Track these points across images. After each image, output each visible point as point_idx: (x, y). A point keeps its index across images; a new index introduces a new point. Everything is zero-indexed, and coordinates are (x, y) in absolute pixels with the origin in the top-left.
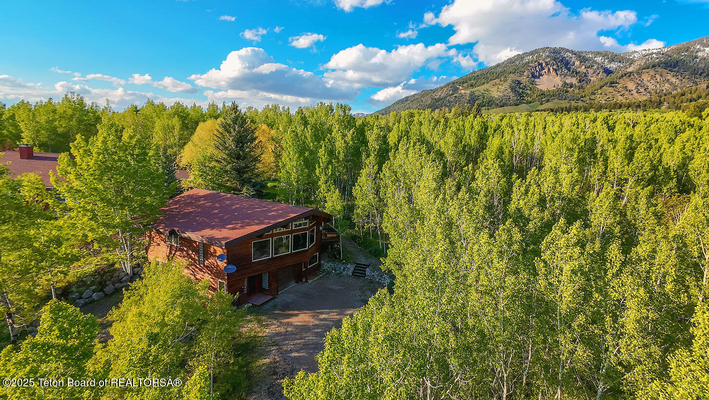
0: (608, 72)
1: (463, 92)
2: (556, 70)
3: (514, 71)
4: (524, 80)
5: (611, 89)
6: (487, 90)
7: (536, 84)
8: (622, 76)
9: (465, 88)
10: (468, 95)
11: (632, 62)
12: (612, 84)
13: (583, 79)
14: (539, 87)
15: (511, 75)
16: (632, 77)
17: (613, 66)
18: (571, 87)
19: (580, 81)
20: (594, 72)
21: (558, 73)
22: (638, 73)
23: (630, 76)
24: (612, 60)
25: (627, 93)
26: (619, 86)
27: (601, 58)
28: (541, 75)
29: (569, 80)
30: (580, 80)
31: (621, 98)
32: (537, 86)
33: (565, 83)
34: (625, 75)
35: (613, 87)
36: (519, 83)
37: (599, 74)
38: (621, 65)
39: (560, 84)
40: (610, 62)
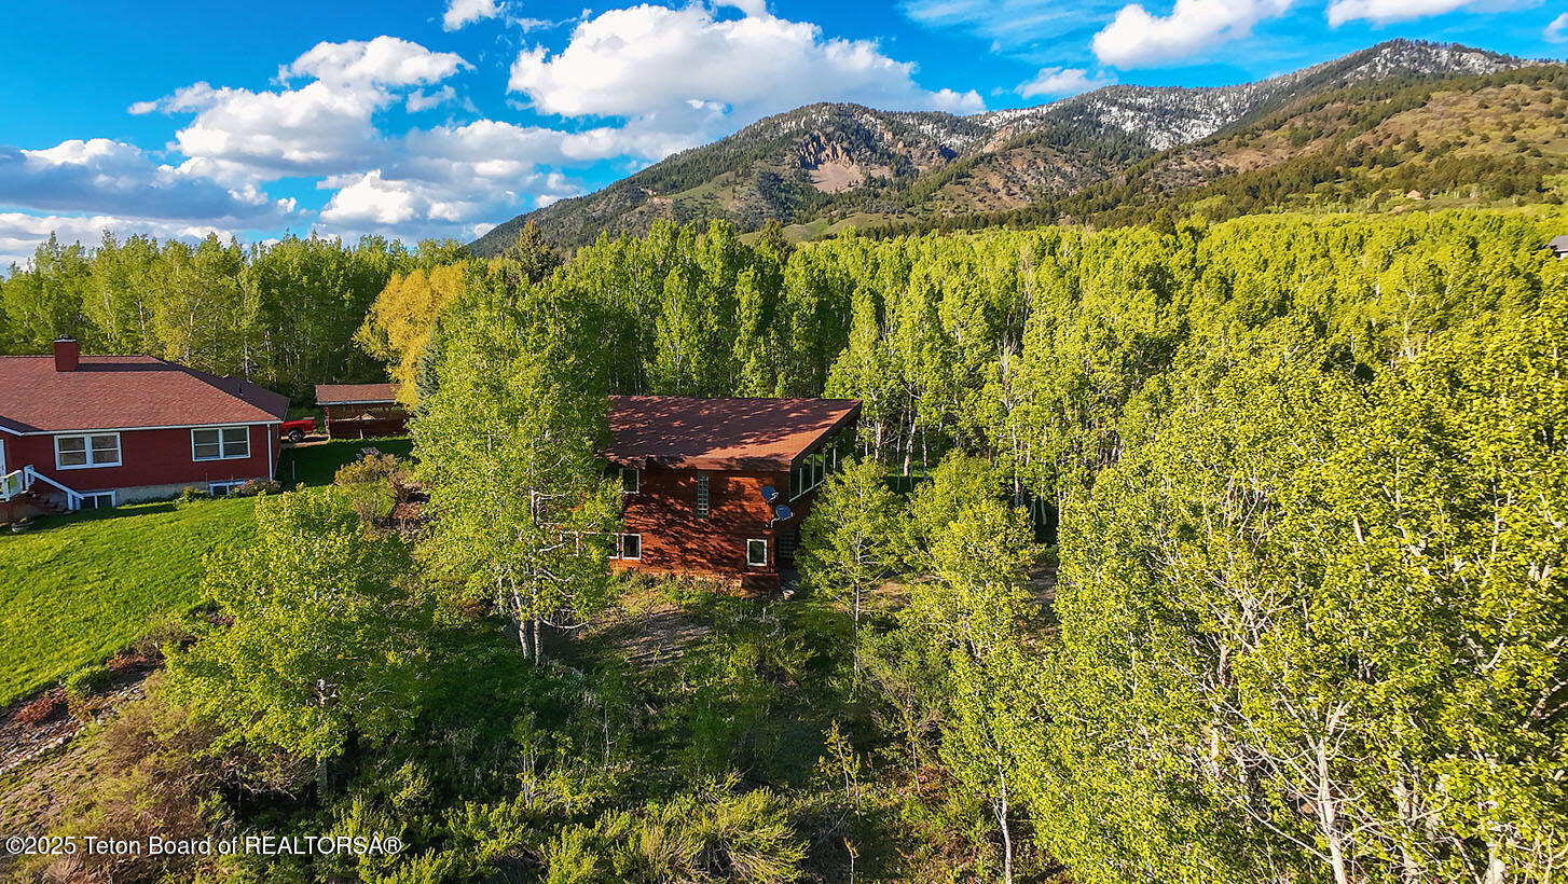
0: (949, 154)
1: (656, 200)
2: (847, 151)
3: (763, 153)
4: (786, 171)
5: (960, 189)
6: (711, 196)
7: (812, 182)
8: (976, 163)
9: (662, 193)
10: (669, 208)
11: (989, 133)
12: (961, 177)
13: (904, 168)
14: (820, 188)
15: (758, 163)
16: (995, 163)
17: (956, 142)
18: (883, 186)
19: (898, 174)
20: (922, 155)
21: (854, 157)
22: (1004, 156)
23: (990, 162)
24: (952, 132)
25: (989, 195)
26: (973, 182)
27: (930, 126)
28: (819, 162)
29: (876, 173)
30: (898, 171)
31: (981, 205)
32: (815, 185)
33: (870, 177)
34: (982, 159)
35: (963, 184)
36: (777, 179)
37: (932, 158)
38: (971, 141)
39: (861, 179)
40: (950, 134)
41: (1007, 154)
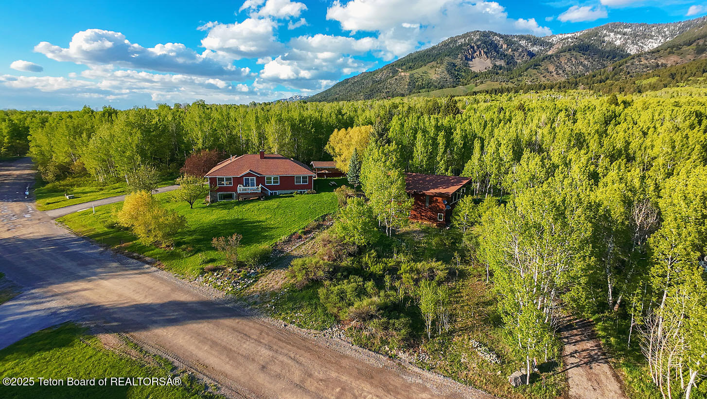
0: (531, 55)
1: (403, 74)
2: (486, 53)
3: (449, 54)
4: (458, 62)
5: (535, 71)
6: (426, 73)
7: (469, 67)
8: (544, 59)
9: (405, 71)
10: (408, 77)
11: (551, 45)
12: (536, 66)
13: (510, 61)
14: (473, 69)
15: (447, 58)
16: (552, 60)
17: (535, 49)
18: (500, 69)
19: (508, 64)
20: (520, 55)
21: (489, 56)
22: (557, 56)
23: (550, 59)
25: (548, 74)
26: (541, 68)
27: (524, 41)
28: (473, 57)
29: (498, 63)
30: (508, 62)
31: (543, 79)
32: (470, 68)
33: (495, 65)
34: (546, 58)
35: (537, 69)
36: (454, 65)
37: (523, 56)
38: (543, 49)
39: (491, 66)
40: (533, 45)
41: (558, 55)
